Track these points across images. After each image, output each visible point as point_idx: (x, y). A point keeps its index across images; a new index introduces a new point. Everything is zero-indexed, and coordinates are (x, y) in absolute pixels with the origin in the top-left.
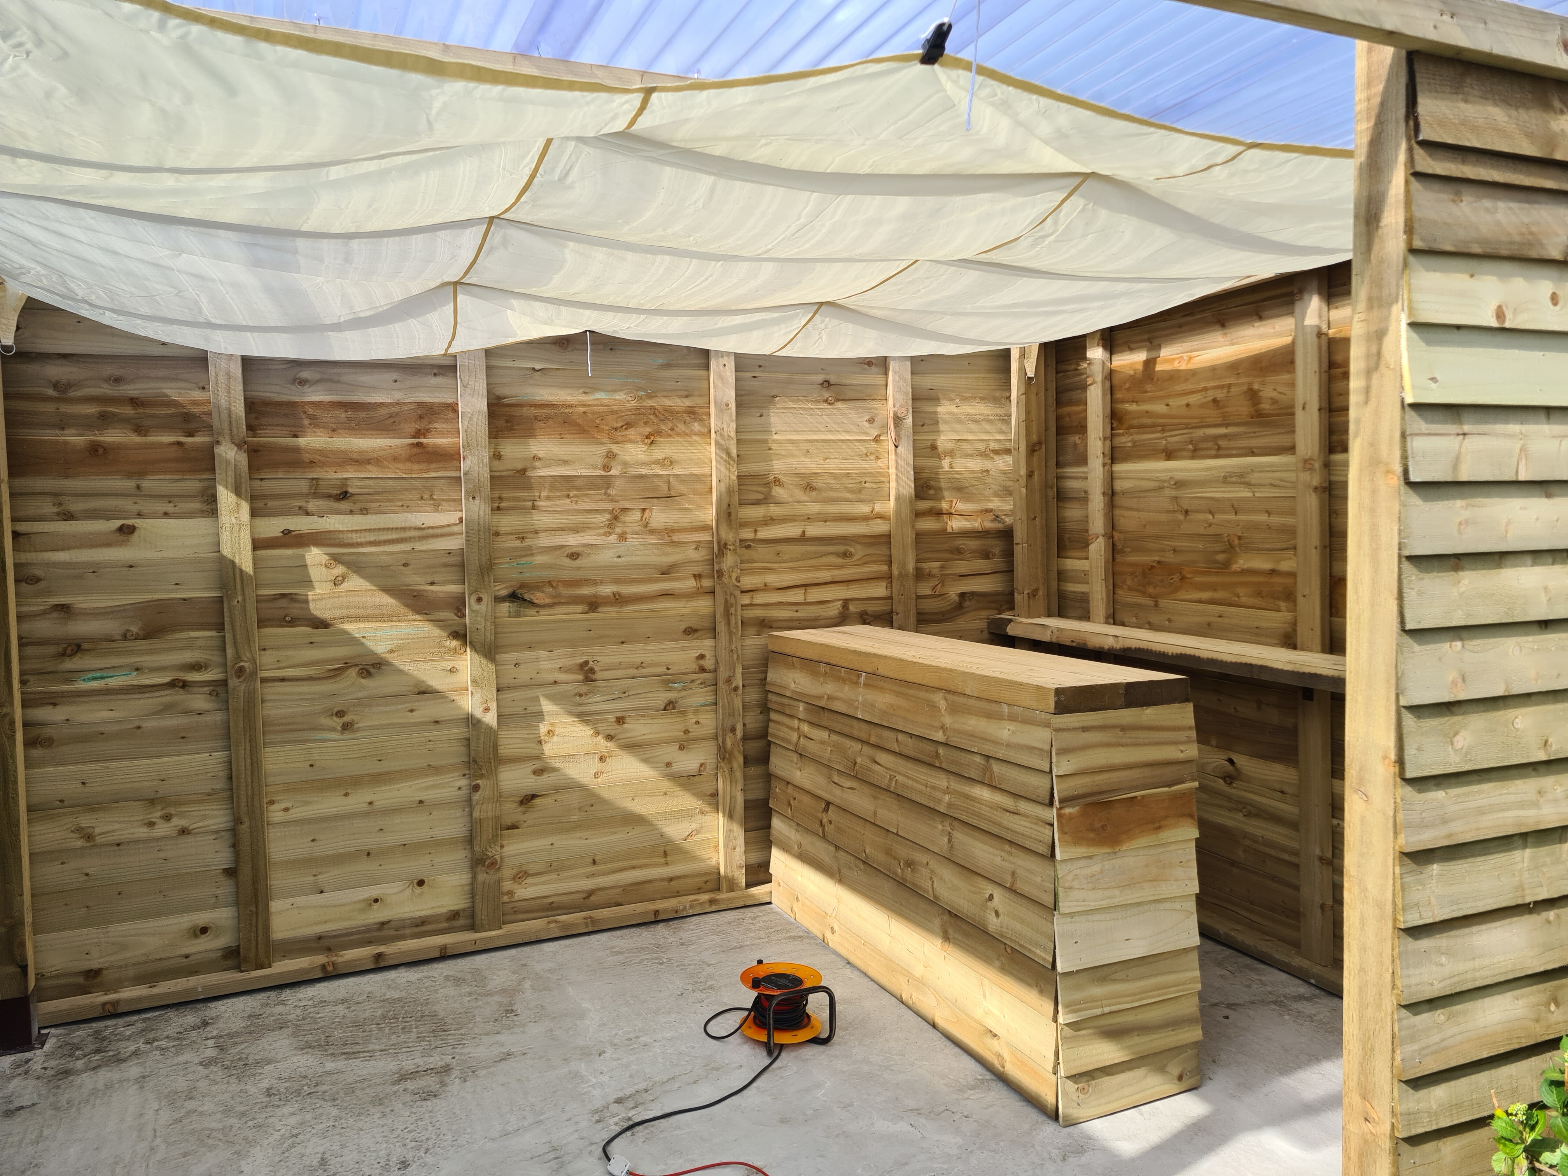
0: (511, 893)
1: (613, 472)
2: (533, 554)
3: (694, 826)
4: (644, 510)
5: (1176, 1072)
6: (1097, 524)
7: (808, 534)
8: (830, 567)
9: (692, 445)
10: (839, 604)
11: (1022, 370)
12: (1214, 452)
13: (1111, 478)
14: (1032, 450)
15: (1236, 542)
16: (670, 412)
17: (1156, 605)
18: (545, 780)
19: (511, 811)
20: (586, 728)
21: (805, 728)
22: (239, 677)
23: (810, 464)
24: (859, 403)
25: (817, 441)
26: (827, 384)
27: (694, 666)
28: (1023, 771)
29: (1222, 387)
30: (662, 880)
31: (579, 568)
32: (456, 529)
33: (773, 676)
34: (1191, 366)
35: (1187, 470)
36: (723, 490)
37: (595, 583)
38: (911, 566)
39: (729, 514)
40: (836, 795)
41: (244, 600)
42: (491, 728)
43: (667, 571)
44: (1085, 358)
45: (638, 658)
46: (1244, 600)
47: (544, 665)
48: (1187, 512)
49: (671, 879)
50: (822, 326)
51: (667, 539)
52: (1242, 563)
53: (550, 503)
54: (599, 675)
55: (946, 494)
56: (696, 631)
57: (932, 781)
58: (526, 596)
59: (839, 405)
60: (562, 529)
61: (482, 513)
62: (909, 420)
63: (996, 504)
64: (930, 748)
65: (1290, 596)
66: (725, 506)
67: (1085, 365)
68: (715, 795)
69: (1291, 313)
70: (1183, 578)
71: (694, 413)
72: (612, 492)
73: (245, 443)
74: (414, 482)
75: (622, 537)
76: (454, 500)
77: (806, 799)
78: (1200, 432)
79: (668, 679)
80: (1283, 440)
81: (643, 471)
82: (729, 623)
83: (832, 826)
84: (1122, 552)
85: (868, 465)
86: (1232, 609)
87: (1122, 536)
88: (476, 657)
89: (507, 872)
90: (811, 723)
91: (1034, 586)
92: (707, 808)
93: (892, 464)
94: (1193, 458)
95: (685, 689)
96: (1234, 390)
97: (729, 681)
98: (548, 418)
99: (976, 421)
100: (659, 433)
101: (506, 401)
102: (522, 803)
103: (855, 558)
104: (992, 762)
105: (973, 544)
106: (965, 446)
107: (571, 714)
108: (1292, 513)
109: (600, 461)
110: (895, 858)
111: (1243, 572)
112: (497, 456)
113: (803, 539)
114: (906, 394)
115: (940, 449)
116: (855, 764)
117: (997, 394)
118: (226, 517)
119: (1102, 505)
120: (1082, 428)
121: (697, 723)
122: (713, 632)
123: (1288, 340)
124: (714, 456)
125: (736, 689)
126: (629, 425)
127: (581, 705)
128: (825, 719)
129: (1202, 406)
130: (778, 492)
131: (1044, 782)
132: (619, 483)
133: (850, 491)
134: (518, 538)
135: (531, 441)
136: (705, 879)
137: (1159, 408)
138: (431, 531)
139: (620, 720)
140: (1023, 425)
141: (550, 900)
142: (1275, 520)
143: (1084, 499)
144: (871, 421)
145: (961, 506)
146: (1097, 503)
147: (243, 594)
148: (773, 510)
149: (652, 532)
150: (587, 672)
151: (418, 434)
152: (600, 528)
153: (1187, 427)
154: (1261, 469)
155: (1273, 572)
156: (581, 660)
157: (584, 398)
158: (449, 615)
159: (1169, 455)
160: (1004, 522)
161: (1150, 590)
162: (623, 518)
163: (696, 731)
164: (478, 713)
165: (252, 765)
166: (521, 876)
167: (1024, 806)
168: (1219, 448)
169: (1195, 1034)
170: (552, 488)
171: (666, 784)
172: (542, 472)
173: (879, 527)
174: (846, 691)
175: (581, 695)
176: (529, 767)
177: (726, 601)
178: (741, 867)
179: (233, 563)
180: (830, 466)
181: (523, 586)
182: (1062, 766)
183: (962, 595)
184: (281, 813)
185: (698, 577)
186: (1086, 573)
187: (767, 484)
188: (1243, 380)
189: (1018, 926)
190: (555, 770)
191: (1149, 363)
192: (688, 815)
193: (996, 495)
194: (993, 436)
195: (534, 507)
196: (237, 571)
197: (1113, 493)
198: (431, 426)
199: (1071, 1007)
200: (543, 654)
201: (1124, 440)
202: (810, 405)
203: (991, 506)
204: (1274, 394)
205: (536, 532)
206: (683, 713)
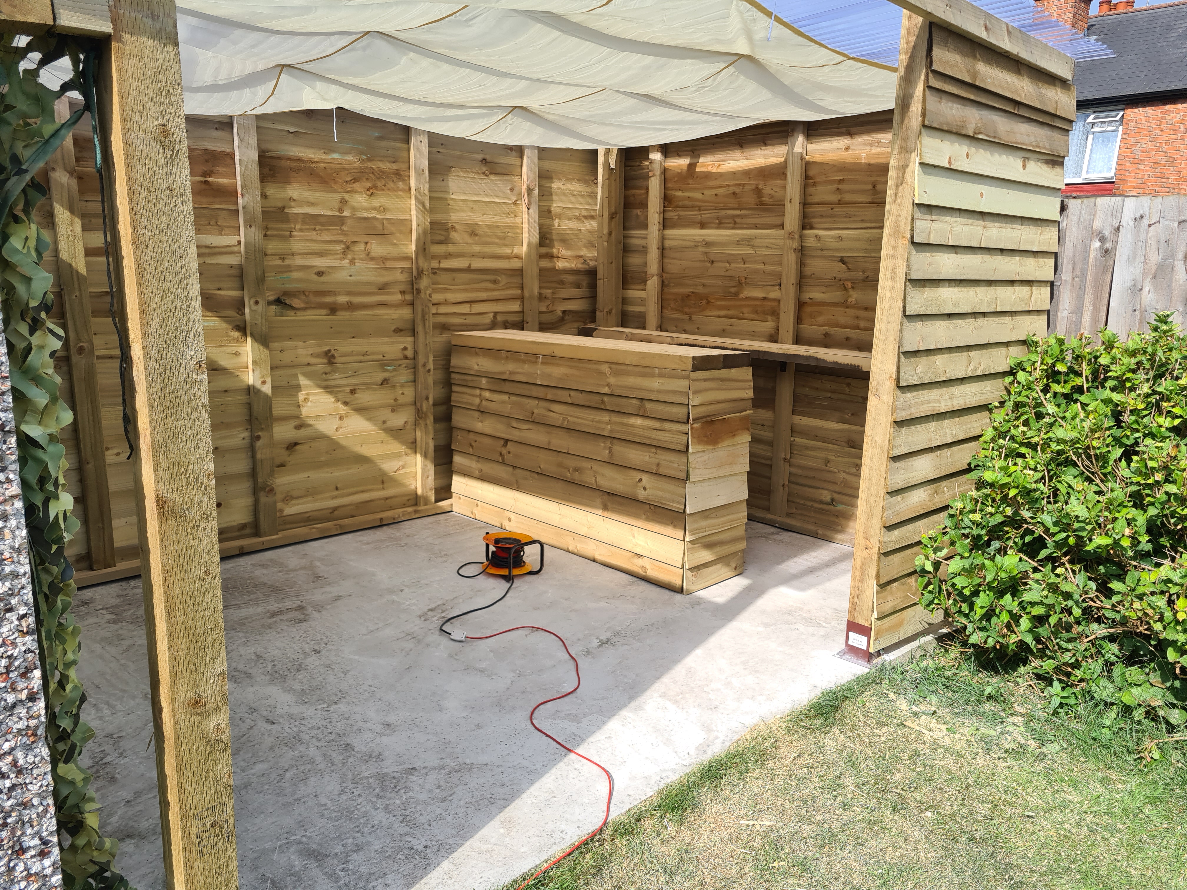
0: (281, 511)
1: (345, 214)
2: (291, 271)
3: (401, 463)
4: (366, 243)
5: (734, 565)
6: (653, 267)
7: (473, 267)
8: (486, 290)
9: (398, 197)
10: (491, 315)
11: (607, 163)
12: (731, 225)
13: (663, 238)
14: (612, 217)
15: (744, 281)
16: (383, 172)
17: (690, 319)
18: (303, 432)
19: (282, 455)
20: (330, 396)
21: (487, 394)
22: (80, 354)
23: (474, 218)
24: (505, 177)
25: (479, 201)
26: (484, 161)
27: (400, 356)
28: (668, 405)
29: (739, 185)
30: (381, 499)
31: (323, 283)
32: (236, 249)
33: (456, 361)
34: (719, 170)
35: (715, 236)
36: (421, 232)
37: (335, 294)
38: (536, 291)
39: (425, 249)
40: (515, 435)
41: (81, 295)
42: (267, 396)
43: (383, 288)
44: (648, 158)
45: (364, 348)
46: (746, 315)
47: (301, 352)
48: (712, 262)
49: (386, 499)
50: (510, 122)
51: (382, 265)
52: (747, 292)
53: (302, 234)
54: (338, 360)
55: (556, 244)
56: (401, 330)
57: (598, 418)
58: (287, 302)
59: (492, 177)
60: (311, 254)
61: (257, 238)
62: (536, 191)
63: (584, 252)
64: (598, 398)
65: (775, 313)
66: (422, 243)
67: (647, 163)
68: (415, 442)
69: (785, 143)
70: (708, 302)
71: (399, 175)
72: (345, 228)
73: (75, 171)
74: (204, 211)
75: (352, 262)
76: (233, 227)
77: (487, 441)
78: (723, 213)
79: (383, 364)
80: (777, 221)
81: (366, 215)
82: (424, 326)
83: (511, 455)
84: (668, 286)
85: (509, 221)
86: (739, 321)
87: (668, 276)
88: (256, 344)
89: (279, 496)
90: (491, 390)
91: (610, 307)
92: (409, 451)
93: (525, 220)
94: (718, 228)
95: (395, 370)
96: (747, 187)
97: (424, 365)
98: (298, 170)
99: (574, 195)
100: (375, 187)
101: (268, 154)
102: (287, 448)
103: (501, 284)
104: (644, 402)
105: (570, 278)
106: (569, 213)
107: (320, 387)
108: (780, 264)
109: (336, 205)
110: (565, 468)
111: (747, 298)
112: (264, 196)
113: (468, 270)
114: (535, 173)
115: (553, 213)
116: (533, 413)
117: (587, 178)
118: (63, 230)
119: (657, 256)
120: (644, 205)
121: (403, 394)
122: (413, 332)
123: (782, 160)
124: (414, 207)
125: (429, 371)
126: (355, 180)
127: (326, 380)
128: (507, 387)
129: (726, 196)
130: (454, 235)
131: (684, 410)
132: (349, 222)
133: (499, 238)
134: (280, 259)
135: (288, 186)
136: (408, 498)
137: (697, 195)
138: (217, 250)
139: (353, 392)
140: (606, 200)
141: (308, 515)
142: (768, 268)
143: (644, 250)
144: (512, 190)
145: (564, 252)
146: (653, 255)
147: (80, 290)
148: (451, 248)
149: (372, 259)
150: (330, 357)
151: (205, 174)
152: (337, 254)
153: (716, 208)
154: (761, 237)
155: (765, 299)
156: (327, 349)
157: (324, 156)
158: (232, 313)
159: (703, 225)
160: (588, 265)
161: (686, 310)
162: (352, 248)
163: (402, 400)
164: (258, 385)
165: (94, 421)
166: (288, 498)
167: (667, 425)
168: (735, 223)
169: (743, 545)
170: (304, 222)
171: (383, 436)
172: (295, 210)
173: (516, 264)
174: (527, 368)
175: (326, 374)
176: (293, 423)
177: (423, 311)
178: (431, 489)
179: (71, 266)
180: (486, 219)
181: (286, 293)
182: (695, 400)
183: (564, 312)
184: (114, 457)
185: (403, 292)
186: (642, 299)
187: (447, 230)
188: (752, 182)
189: (660, 493)
190: (309, 426)
191: (692, 166)
192: (397, 456)
193: (586, 247)
194: (583, 206)
195: (291, 236)
196: (74, 273)
197: (663, 249)
198: (214, 169)
199: (692, 533)
200: (300, 343)
201: (672, 215)
202: (473, 176)
203: (582, 253)
204: (772, 192)
205: (293, 255)
206: (394, 387)
